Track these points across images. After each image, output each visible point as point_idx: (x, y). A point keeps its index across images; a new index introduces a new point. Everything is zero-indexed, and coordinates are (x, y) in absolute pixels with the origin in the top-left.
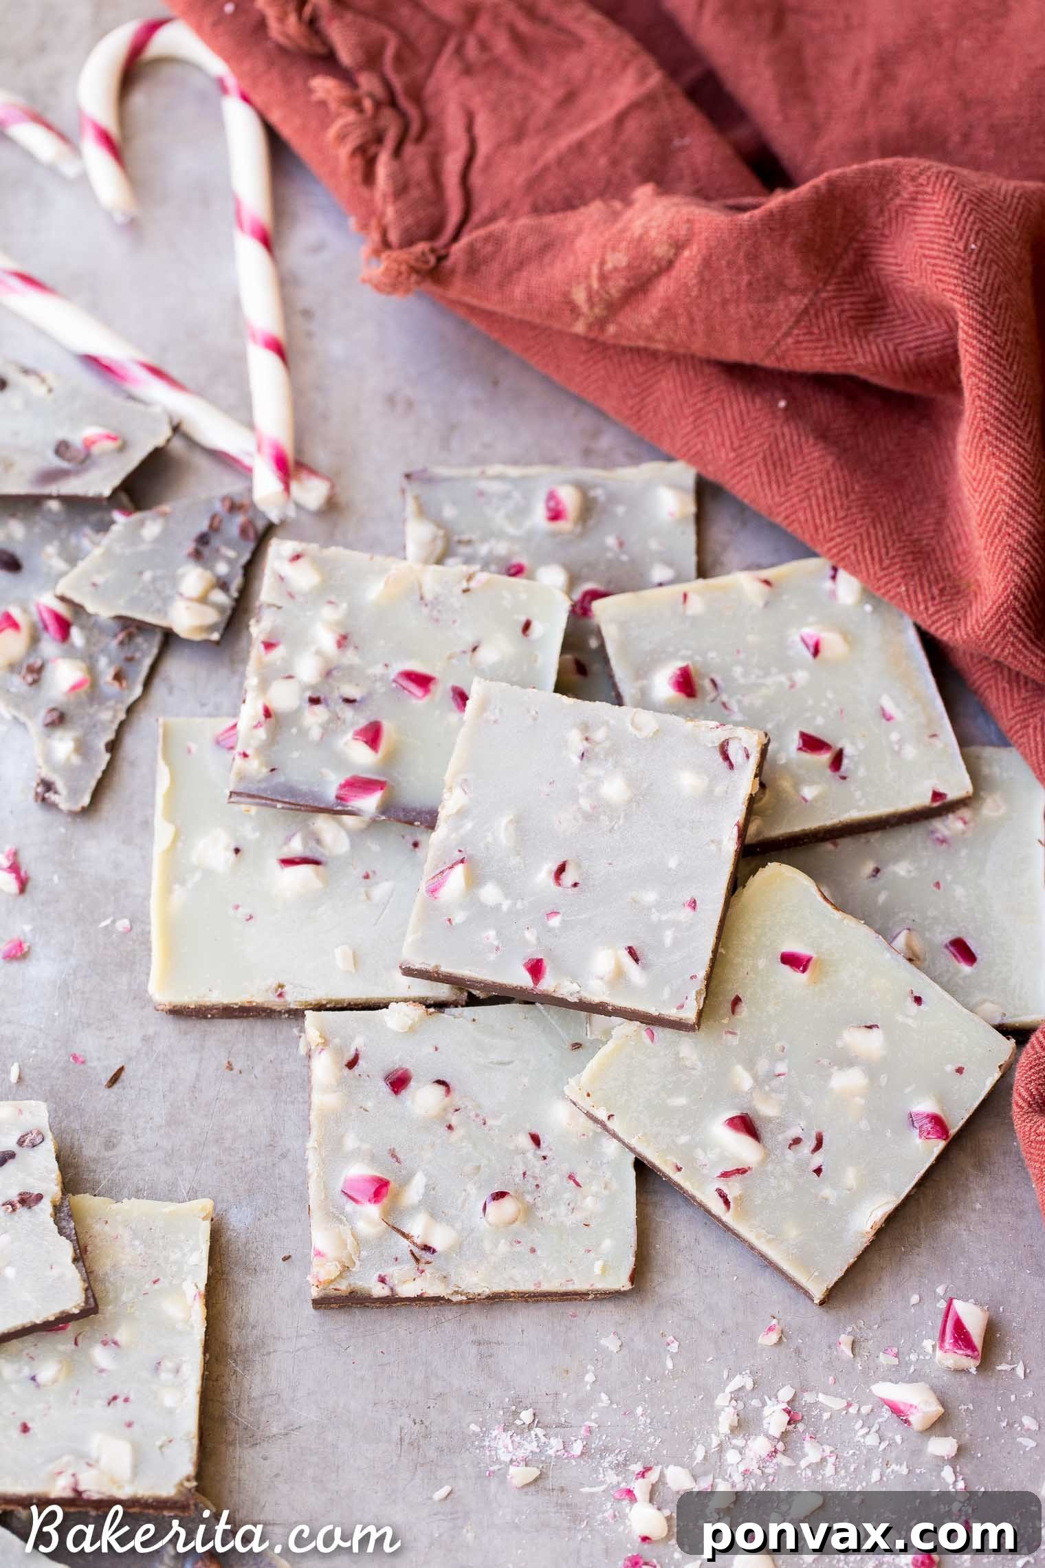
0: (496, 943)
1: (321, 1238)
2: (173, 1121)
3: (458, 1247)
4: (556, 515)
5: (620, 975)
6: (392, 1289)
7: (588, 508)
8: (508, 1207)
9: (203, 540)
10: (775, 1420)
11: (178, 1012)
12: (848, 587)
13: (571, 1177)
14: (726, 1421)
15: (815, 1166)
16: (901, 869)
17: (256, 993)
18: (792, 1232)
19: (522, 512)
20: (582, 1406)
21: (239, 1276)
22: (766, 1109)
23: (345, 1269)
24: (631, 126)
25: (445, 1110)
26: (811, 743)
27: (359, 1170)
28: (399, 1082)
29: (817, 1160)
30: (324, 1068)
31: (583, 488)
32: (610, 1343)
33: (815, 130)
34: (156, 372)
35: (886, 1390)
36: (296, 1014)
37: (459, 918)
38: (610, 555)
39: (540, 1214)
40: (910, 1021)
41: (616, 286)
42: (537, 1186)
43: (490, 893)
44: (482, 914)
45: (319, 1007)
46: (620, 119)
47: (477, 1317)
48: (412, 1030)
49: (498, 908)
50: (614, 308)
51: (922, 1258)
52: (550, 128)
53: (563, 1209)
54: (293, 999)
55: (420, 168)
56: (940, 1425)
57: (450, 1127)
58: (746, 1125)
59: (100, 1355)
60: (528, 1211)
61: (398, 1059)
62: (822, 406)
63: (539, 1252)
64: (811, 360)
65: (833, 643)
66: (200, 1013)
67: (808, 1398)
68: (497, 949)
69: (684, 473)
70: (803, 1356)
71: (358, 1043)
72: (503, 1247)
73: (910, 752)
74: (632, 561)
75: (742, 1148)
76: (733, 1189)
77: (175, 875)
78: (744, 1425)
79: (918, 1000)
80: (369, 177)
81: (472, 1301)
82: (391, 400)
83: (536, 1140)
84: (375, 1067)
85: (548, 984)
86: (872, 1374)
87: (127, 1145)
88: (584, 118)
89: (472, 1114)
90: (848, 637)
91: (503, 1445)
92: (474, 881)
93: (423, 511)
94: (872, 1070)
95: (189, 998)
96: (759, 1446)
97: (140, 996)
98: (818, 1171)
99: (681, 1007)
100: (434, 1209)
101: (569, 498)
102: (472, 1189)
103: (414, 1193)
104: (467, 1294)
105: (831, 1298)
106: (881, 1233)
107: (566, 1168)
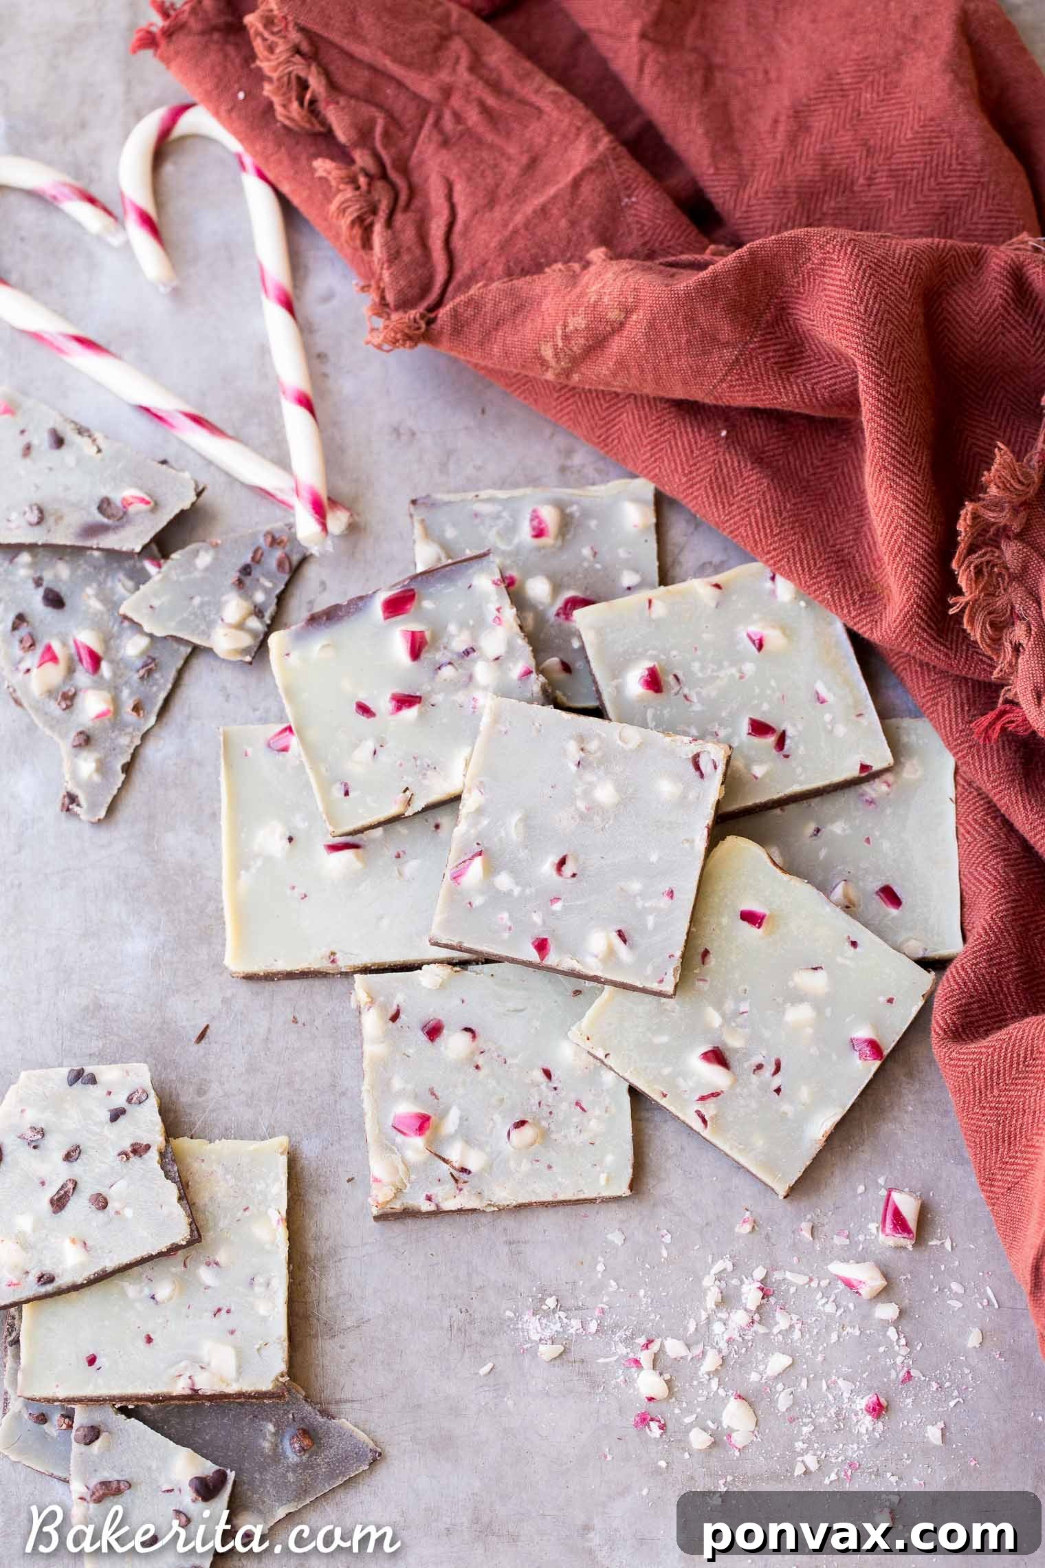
0: (509, 924)
1: (378, 1167)
2: (253, 1069)
3: (489, 1167)
4: (539, 533)
5: (611, 952)
6: (437, 1205)
7: (567, 523)
8: (528, 1132)
9: (246, 570)
10: (751, 1295)
11: (250, 977)
12: (785, 589)
13: (577, 1104)
14: (712, 1297)
15: (775, 1087)
16: (838, 828)
17: (313, 960)
18: (759, 1142)
19: (511, 529)
20: (596, 1290)
21: (313, 1197)
22: (733, 1042)
23: (399, 1191)
24: (585, 189)
25: (473, 1053)
26: (759, 728)
27: (406, 1108)
28: (434, 1032)
29: (777, 1081)
30: (372, 1022)
31: (560, 506)
32: (616, 1238)
33: (743, 180)
34: (197, 420)
35: (839, 1268)
36: (347, 975)
37: (478, 901)
38: (586, 564)
39: (554, 1136)
40: (848, 962)
41: (578, 344)
42: (551, 1113)
43: (504, 881)
44: (498, 898)
45: (366, 970)
46: (576, 184)
47: (508, 1222)
48: (442, 986)
49: (509, 894)
50: (576, 362)
51: (865, 1154)
52: (518, 194)
53: (573, 1131)
54: (344, 964)
55: (409, 236)
56: (886, 1293)
57: (477, 1067)
58: (717, 1057)
59: (205, 1275)
60: (545, 1134)
61: (434, 1010)
62: (757, 434)
63: (554, 1169)
64: (742, 399)
65: (774, 638)
66: (269, 977)
67: (777, 1276)
68: (510, 929)
69: (645, 488)
70: (773, 1240)
71: (399, 999)
72: (525, 1166)
73: (841, 730)
74: (605, 568)
75: (715, 1076)
76: (709, 1110)
77: (241, 864)
78: (727, 1300)
79: (854, 944)
80: (367, 244)
81: (502, 1210)
82: (396, 431)
83: (548, 1074)
84: (413, 1019)
85: (552, 959)
86: (827, 1255)
87: (215, 1091)
88: (546, 182)
89: (495, 1055)
90: (787, 631)
91: (533, 1327)
92: (491, 870)
93: (428, 534)
94: (819, 1005)
95: (258, 968)
96: (739, 1318)
97: (217, 965)
98: (778, 1091)
99: (661, 981)
100: (468, 1137)
101: (549, 516)
102: (497, 1118)
103: (451, 1124)
104: (498, 1206)
105: (792, 1192)
106: (830, 1138)
107: (573, 1097)
